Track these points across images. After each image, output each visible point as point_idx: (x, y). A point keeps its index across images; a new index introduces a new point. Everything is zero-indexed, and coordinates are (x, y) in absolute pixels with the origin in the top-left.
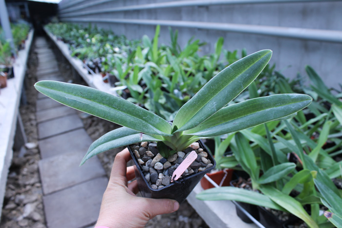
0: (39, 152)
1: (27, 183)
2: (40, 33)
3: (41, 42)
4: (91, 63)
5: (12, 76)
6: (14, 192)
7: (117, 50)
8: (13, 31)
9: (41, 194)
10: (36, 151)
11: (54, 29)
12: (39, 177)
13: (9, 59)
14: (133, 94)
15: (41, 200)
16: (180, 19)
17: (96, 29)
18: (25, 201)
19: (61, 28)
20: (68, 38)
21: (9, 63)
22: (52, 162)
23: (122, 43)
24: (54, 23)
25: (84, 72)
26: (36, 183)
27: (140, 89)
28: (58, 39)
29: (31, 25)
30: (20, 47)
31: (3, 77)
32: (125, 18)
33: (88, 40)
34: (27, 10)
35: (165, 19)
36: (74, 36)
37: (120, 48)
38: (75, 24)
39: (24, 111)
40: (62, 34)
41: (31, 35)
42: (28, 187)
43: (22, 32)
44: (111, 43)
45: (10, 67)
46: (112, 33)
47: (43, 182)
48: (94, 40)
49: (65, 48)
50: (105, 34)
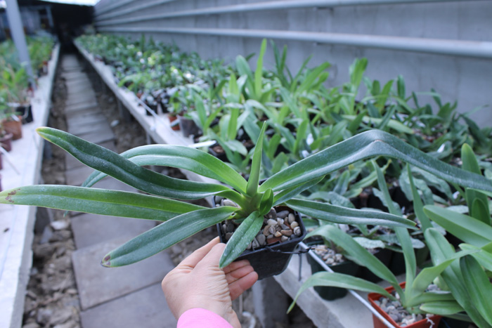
0: (72, 236)
1: (55, 288)
2: (68, 49)
3: (70, 62)
4: (150, 99)
5: (30, 119)
6: (35, 303)
7: (188, 76)
8: (30, 48)
9: (78, 307)
10: (67, 233)
11: (89, 43)
12: (74, 278)
13: (24, 92)
14: (230, 157)
15: (77, 319)
16: (286, 28)
17: (152, 43)
18: (53, 320)
19: (100, 42)
20: (112, 58)
21: (25, 100)
22: (93, 254)
23: (195, 65)
24: (89, 34)
25: (140, 111)
26: (69, 288)
27: (241, 149)
28: (96, 59)
29: (55, 38)
30: (41, 72)
31: (16, 122)
32: (196, 26)
33: (142, 61)
34: (49, 16)
35: (261, 28)
36: (121, 54)
37: (192, 73)
38: (120, 36)
39: (47, 169)
40: (101, 51)
41: (56, 53)
42: (57, 295)
43: (43, 50)
44: (179, 66)
45: (26, 105)
46: (177, 49)
47: (80, 287)
48: (151, 61)
49: (107, 73)
50: (167, 51)
